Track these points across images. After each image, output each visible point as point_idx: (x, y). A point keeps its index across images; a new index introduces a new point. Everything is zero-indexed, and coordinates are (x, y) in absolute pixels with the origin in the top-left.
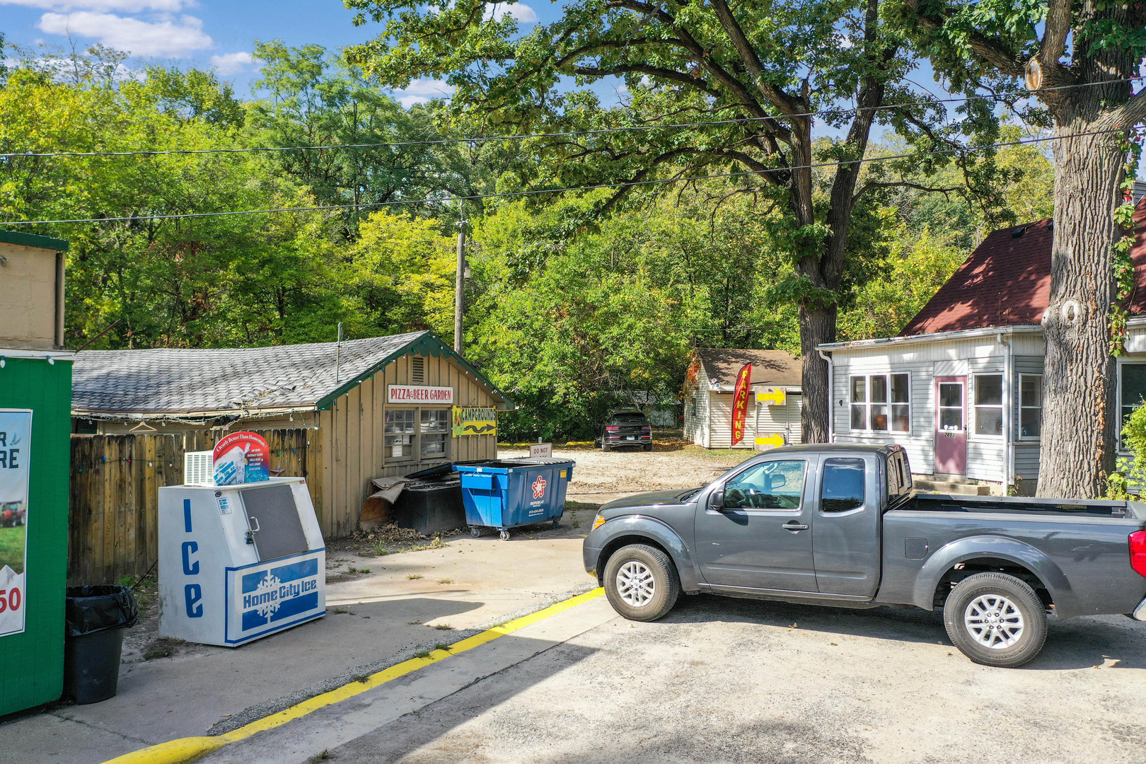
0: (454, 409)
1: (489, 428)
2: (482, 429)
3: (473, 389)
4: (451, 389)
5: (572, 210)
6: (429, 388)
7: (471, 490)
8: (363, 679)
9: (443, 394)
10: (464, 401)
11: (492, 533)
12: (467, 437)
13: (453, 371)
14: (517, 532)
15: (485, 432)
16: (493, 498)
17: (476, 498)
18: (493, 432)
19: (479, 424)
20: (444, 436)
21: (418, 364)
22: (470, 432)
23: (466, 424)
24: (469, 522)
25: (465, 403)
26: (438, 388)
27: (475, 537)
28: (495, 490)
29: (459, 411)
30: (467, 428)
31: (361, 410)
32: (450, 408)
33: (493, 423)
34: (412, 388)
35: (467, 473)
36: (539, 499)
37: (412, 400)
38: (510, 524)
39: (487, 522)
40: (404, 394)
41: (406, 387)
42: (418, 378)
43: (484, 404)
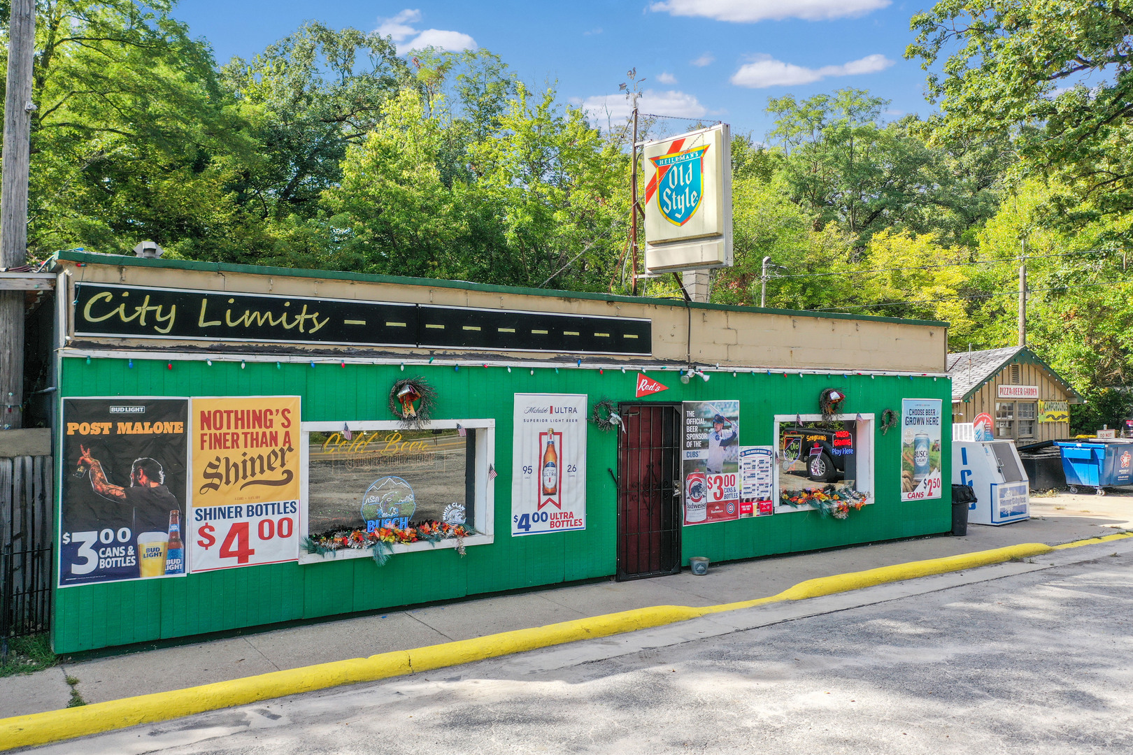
0: (1039, 402)
1: (1063, 417)
2: (1059, 417)
3: (1051, 386)
4: (1037, 387)
5: (1111, 233)
6: (1023, 387)
7: (1071, 459)
8: (1099, 538)
9: (1033, 391)
10: (1045, 397)
11: (1091, 491)
12: (1048, 423)
13: (1038, 374)
14: (1109, 491)
15: (1060, 420)
16: (1091, 466)
17: (1074, 465)
18: (1066, 420)
19: (1057, 414)
20: (1031, 422)
21: (1016, 369)
22: (1050, 419)
23: (1048, 413)
24: (1068, 482)
25: (1046, 398)
26: (1028, 387)
27: (1074, 493)
28: (1094, 460)
29: (1042, 403)
30: (1048, 417)
31: (982, 402)
32: (1036, 402)
33: (1066, 413)
34: (1012, 387)
35: (1067, 447)
36: (1125, 469)
37: (1013, 396)
38: (1105, 484)
39: (1085, 482)
40: (1010, 391)
41: (1009, 386)
42: (1016, 380)
43: (1059, 398)
